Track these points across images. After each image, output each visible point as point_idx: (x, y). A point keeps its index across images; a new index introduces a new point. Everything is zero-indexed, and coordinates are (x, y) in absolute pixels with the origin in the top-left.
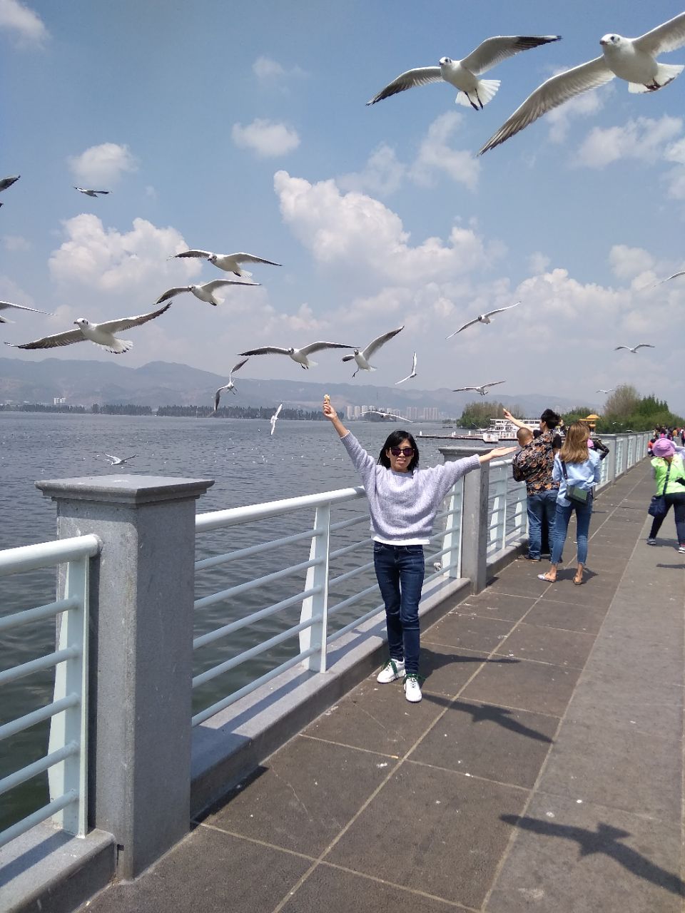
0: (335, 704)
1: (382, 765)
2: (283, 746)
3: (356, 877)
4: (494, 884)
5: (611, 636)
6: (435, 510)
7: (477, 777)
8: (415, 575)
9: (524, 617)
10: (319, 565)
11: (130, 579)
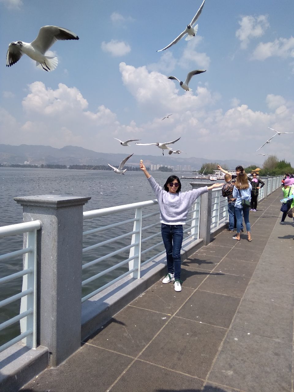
0: (144, 292)
1: (164, 318)
2: (122, 310)
3: (152, 365)
4: (211, 369)
5: (264, 264)
6: (188, 210)
7: (205, 323)
8: (179, 238)
9: (226, 255)
10: (137, 233)
11: (55, 239)
